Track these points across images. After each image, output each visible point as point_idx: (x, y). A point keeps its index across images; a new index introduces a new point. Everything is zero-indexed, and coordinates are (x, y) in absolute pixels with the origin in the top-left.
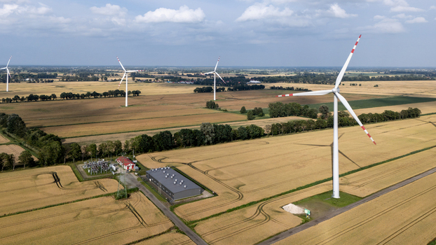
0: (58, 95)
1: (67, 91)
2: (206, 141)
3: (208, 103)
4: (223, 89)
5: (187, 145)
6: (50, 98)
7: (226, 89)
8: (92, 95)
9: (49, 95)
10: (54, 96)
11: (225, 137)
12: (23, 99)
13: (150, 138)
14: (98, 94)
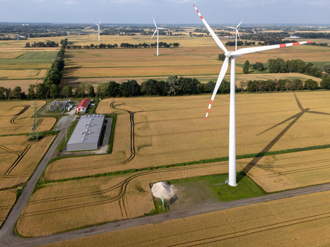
0: (119, 45)
1: (125, 42)
2: (169, 92)
3: (220, 55)
4: (254, 43)
5: (153, 94)
6: (114, 46)
7: (257, 43)
8: (143, 45)
9: (113, 44)
10: (116, 45)
11: (190, 90)
12: (96, 47)
13: (118, 85)
14: (147, 45)
